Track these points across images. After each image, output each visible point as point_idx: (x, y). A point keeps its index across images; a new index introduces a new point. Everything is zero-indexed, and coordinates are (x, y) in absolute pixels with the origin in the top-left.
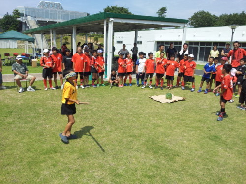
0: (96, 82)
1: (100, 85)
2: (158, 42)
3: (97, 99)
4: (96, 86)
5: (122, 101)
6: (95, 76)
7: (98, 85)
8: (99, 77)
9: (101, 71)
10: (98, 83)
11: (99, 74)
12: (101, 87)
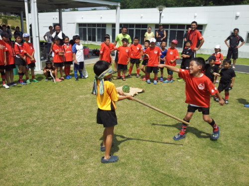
0: (24, 77)
1: (31, 81)
2: (80, 25)
3: (34, 104)
4: (26, 82)
5: (71, 102)
6: (22, 70)
7: (28, 81)
8: (27, 70)
9: (29, 62)
10: (27, 79)
11: (27, 67)
12: (32, 83)
